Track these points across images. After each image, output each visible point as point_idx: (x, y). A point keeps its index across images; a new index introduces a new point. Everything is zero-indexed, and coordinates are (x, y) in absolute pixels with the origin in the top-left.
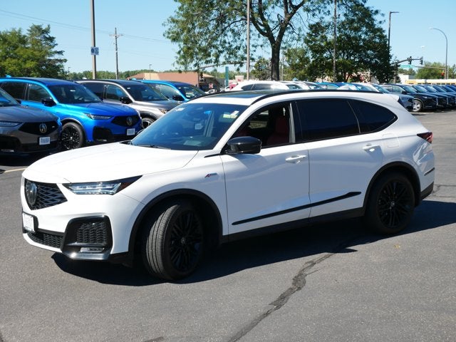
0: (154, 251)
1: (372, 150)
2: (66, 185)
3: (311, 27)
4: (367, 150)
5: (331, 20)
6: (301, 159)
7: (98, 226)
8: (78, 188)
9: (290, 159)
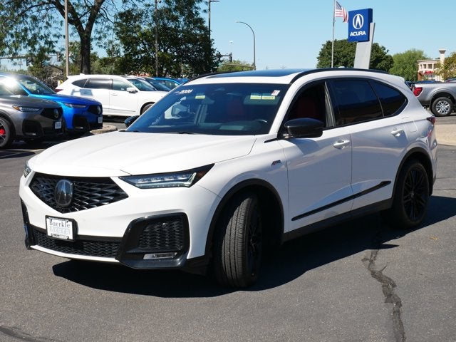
0: (232, 252)
1: (398, 135)
2: (125, 179)
3: (121, 15)
4: (394, 135)
5: (143, 8)
6: (346, 145)
7: (171, 226)
8: (140, 181)
9: (337, 144)
